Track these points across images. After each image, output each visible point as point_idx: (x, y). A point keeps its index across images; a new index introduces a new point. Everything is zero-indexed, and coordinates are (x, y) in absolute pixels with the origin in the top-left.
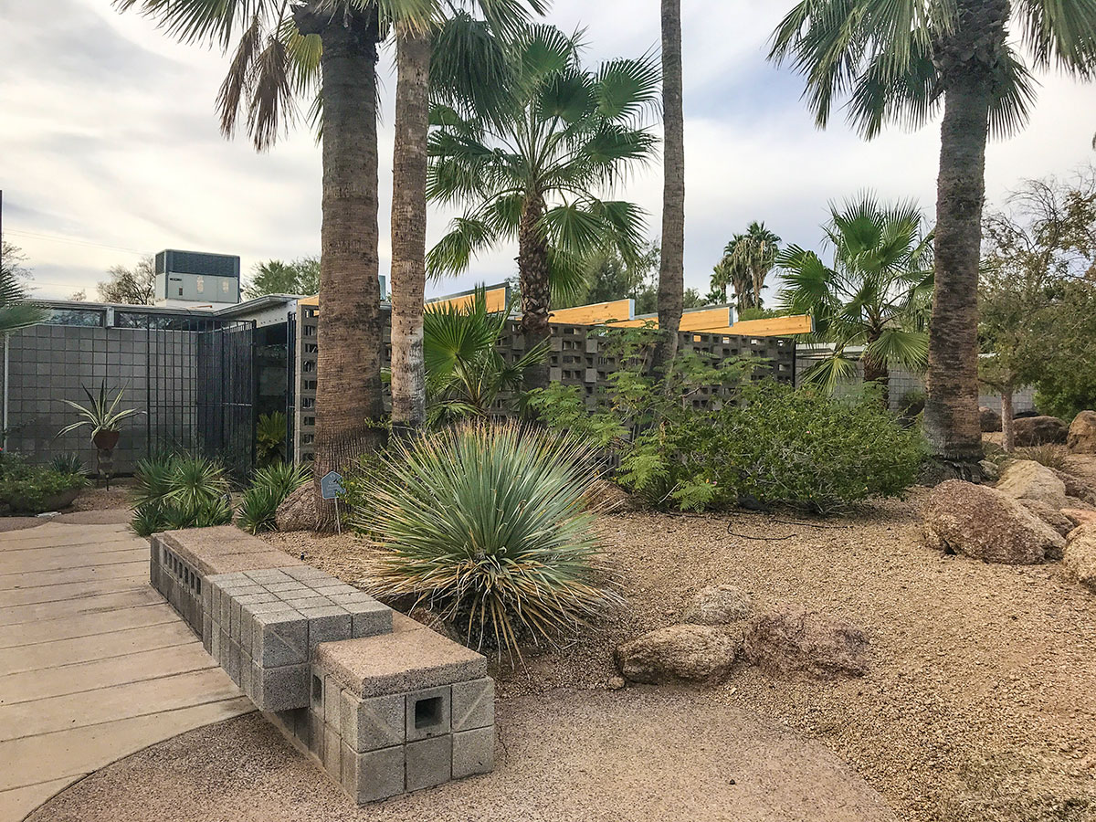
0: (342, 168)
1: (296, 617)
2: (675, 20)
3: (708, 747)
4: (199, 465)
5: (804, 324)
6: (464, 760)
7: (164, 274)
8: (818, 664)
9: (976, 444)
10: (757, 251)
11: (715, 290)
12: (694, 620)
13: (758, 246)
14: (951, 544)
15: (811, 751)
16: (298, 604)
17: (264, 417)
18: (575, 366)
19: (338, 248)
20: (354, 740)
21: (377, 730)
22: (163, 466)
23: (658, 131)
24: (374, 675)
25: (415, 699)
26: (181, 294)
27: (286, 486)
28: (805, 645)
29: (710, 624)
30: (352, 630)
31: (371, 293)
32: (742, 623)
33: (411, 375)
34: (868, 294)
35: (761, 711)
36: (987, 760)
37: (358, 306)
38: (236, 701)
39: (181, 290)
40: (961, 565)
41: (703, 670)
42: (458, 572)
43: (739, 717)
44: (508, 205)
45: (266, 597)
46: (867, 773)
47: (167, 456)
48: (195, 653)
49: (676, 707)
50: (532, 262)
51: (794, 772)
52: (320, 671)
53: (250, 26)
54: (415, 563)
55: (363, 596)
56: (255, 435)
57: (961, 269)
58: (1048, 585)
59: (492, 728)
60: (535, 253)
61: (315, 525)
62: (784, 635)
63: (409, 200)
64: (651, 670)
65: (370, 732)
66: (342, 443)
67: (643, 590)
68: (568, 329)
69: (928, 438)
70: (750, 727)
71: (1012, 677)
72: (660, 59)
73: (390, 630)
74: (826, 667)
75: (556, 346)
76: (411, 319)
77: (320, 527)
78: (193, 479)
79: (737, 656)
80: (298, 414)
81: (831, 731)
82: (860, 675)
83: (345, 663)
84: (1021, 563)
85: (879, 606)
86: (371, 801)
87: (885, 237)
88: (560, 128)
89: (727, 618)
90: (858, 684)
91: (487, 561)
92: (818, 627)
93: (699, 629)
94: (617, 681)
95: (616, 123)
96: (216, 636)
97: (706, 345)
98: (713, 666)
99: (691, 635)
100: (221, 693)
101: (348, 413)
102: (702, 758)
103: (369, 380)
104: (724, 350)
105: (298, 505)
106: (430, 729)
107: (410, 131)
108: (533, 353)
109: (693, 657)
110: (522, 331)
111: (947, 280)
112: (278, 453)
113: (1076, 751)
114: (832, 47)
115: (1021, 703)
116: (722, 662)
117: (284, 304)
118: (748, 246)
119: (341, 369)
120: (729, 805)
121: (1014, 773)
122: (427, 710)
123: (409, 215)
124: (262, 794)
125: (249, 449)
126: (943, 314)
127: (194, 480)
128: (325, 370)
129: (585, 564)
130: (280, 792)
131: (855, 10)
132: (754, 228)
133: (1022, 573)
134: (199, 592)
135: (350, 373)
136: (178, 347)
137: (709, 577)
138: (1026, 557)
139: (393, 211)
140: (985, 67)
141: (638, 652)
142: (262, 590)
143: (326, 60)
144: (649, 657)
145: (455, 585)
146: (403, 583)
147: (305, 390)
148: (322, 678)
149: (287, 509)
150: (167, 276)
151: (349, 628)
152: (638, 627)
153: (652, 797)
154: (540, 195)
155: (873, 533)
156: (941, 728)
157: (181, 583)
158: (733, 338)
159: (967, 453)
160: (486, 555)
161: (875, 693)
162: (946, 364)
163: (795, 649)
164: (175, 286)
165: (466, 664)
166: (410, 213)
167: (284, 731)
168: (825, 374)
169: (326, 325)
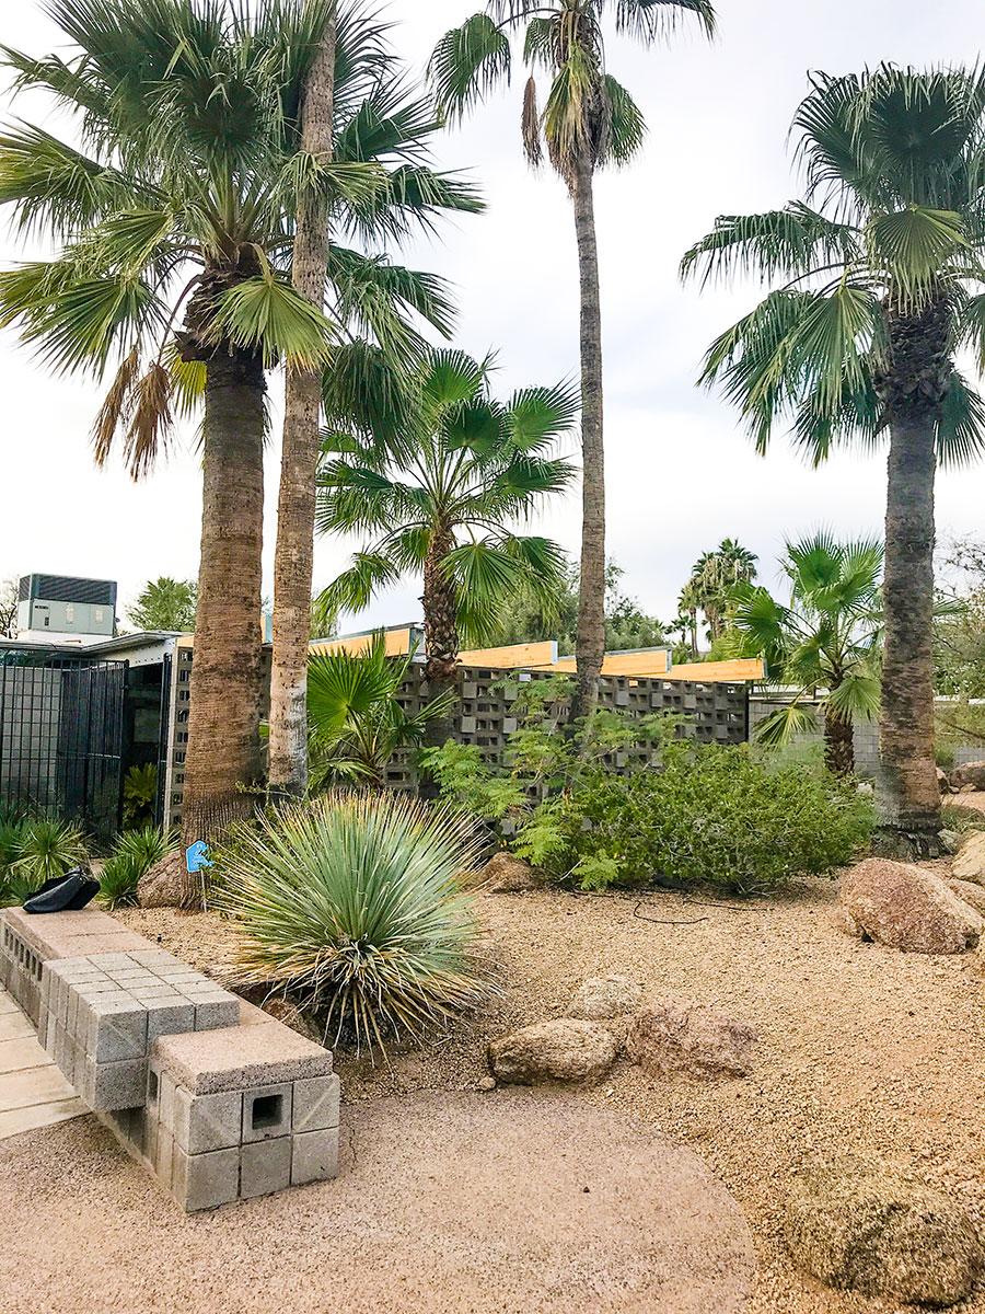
0: (223, 505)
1: (135, 1007)
2: (595, 345)
3: (570, 1153)
4: (54, 828)
5: (755, 669)
6: (304, 1166)
7: (29, 601)
8: (699, 1064)
9: (933, 812)
10: (729, 572)
11: (683, 615)
12: (575, 1015)
13: (731, 565)
14: (867, 930)
15: (678, 1157)
16: (140, 993)
17: (135, 770)
18: (491, 715)
19: (216, 592)
20: (186, 1143)
21: (211, 1130)
22: (14, 827)
23: (578, 460)
24: (210, 1071)
25: (253, 1097)
26: (47, 624)
27: (151, 854)
28: (687, 1042)
29: (592, 1019)
30: (195, 1023)
31: (252, 641)
32: (629, 1018)
33: (291, 733)
34: (826, 635)
35: (636, 1115)
36: (827, 1163)
37: (236, 655)
38: (71, 1102)
39: (47, 619)
40: (876, 953)
41: (579, 1069)
42: (317, 960)
43: (612, 1122)
44: (414, 539)
45: (108, 985)
46: (730, 1181)
47: (19, 815)
48: (31, 1048)
49: (546, 1111)
50: (438, 601)
51: (654, 1180)
52: (157, 1067)
53: (127, 356)
54: (274, 949)
55: (212, 985)
56: (122, 790)
57: (912, 616)
58: (959, 978)
59: (337, 1129)
60: (441, 592)
61: (179, 902)
62: (666, 1031)
63: (294, 543)
64: (524, 1069)
65: (203, 1131)
66: (214, 808)
67: (529, 980)
68: (485, 673)
69: (880, 805)
70: (618, 1133)
71: (893, 1078)
72: (579, 387)
73: (237, 1023)
74: (708, 1067)
75: (470, 691)
76: (292, 671)
77: (185, 904)
78: (46, 846)
79: (618, 1055)
80: (169, 771)
81: (702, 1136)
82: (743, 1075)
83: (182, 1058)
84: (939, 952)
85: (775, 999)
86: (202, 1210)
87: (845, 571)
88: (469, 456)
89: (615, 1011)
90: (739, 1086)
91: (350, 948)
92: (703, 1022)
93: (576, 1024)
94: (488, 1082)
95: (531, 454)
96: (51, 1027)
97: (643, 691)
98: (589, 1065)
99: (568, 1031)
100: (56, 1093)
101: (220, 774)
102: (561, 1164)
103: (244, 737)
104: (665, 697)
105: (163, 877)
106: (268, 1130)
107: (297, 469)
108: (432, 707)
109: (569, 1055)
110: (426, 679)
111: (896, 628)
112: (148, 814)
113: (937, 1158)
114: (761, 379)
115: (896, 1106)
116: (600, 1061)
117: (161, 642)
118: (719, 565)
119: (215, 725)
120: (577, 1213)
121: (849, 1176)
122: (266, 1110)
123: (294, 559)
124: (86, 1202)
125: (114, 808)
126: (894, 665)
127: (48, 846)
128: (196, 726)
129: (465, 952)
130: (106, 1199)
131: (786, 340)
132: (726, 545)
133: (936, 963)
134: (40, 979)
135: (224, 729)
136: (37, 687)
137: (601, 966)
138: (945, 947)
139: (277, 553)
140: (930, 401)
141: (511, 1049)
142: (104, 977)
143: (209, 388)
144: (521, 1055)
145: (311, 975)
146: (257, 971)
147: (179, 744)
148: (158, 1075)
149: (150, 881)
150: (31, 603)
151: (192, 1020)
152: (517, 1022)
153: (499, 1205)
154: (448, 528)
155: (790, 917)
156: (812, 1132)
157: (22, 966)
158: (676, 683)
159: (922, 822)
160: (351, 940)
161: (753, 1095)
162: (899, 722)
163: (676, 1046)
164: (40, 615)
165: (309, 1061)
166: (294, 555)
167: (119, 1135)
168: (779, 726)
169: (200, 675)
